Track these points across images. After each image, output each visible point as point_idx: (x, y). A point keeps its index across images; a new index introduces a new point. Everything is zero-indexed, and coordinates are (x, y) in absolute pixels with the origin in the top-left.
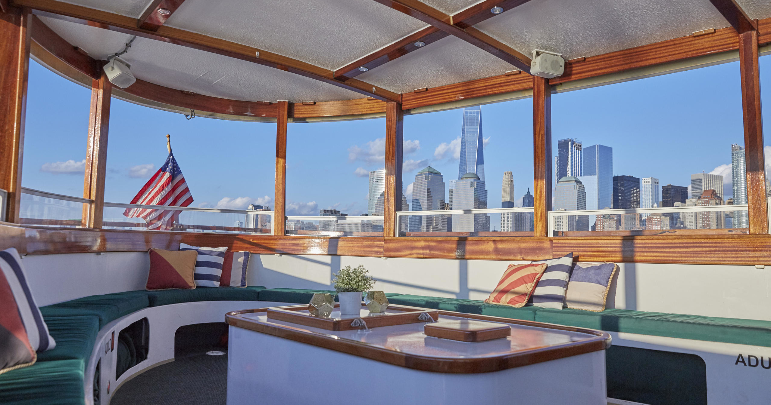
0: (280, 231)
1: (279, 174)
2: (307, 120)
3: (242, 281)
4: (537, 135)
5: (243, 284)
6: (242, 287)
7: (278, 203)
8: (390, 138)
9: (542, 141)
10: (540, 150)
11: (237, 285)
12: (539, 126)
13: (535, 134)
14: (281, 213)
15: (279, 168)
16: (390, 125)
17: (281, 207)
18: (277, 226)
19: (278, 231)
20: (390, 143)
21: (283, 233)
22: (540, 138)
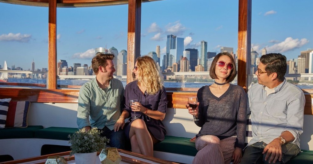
0: (52, 86)
1: (51, 45)
2: (75, 6)
3: (23, 123)
4: (241, 16)
5: (24, 124)
6: (23, 127)
7: (51, 65)
8: (132, 19)
9: (245, 20)
10: (244, 28)
11: (20, 126)
12: (243, 9)
13: (239, 15)
14: (53, 73)
15: (51, 40)
16: (131, 9)
17: (53, 69)
18: (51, 82)
19: (51, 86)
20: (131, 22)
21: (55, 88)
22: (244, 19)
